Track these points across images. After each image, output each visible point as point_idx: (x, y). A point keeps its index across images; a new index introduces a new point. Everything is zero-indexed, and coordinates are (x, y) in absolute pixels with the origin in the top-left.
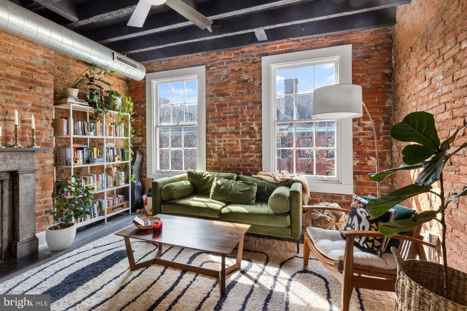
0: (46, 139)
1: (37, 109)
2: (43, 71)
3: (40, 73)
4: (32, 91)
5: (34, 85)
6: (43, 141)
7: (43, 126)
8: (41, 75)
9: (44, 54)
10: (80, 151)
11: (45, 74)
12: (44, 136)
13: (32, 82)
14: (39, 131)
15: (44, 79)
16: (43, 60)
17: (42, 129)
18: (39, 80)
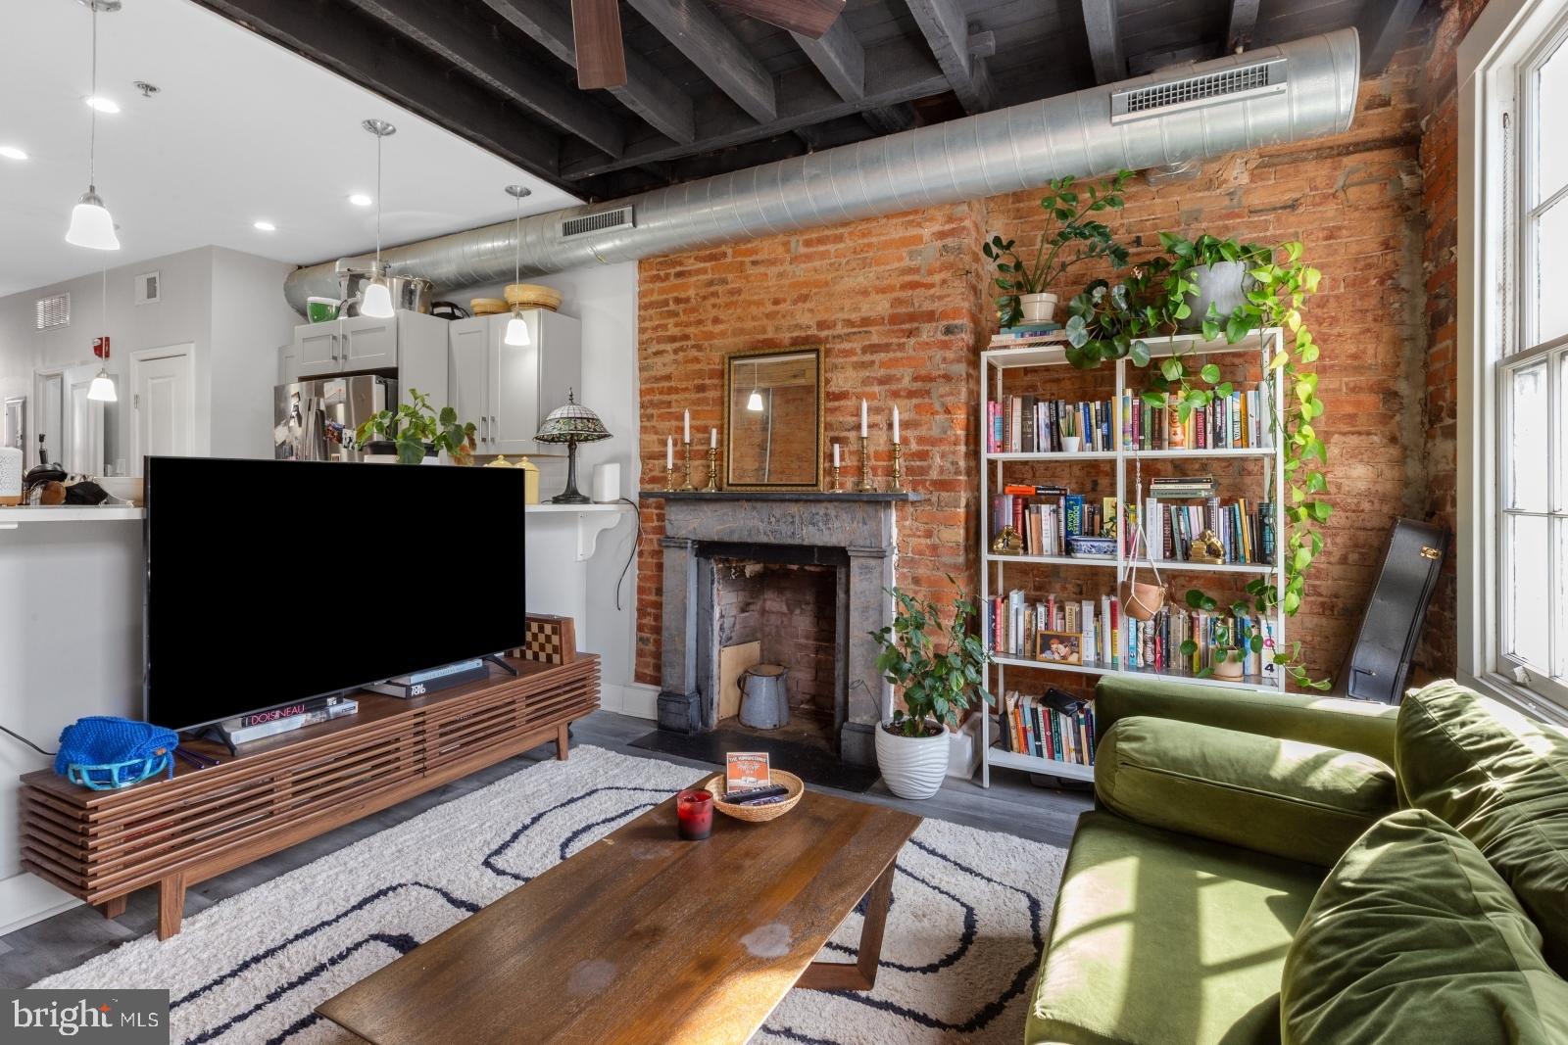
0: (942, 471)
1: (922, 388)
2: (937, 278)
3: (932, 286)
4: (912, 341)
5: (915, 325)
6: (934, 475)
7: (935, 432)
8: (932, 291)
9: (941, 228)
10: (1045, 509)
11: (944, 282)
12: (938, 460)
13: (912, 317)
14: (926, 448)
15: (940, 298)
16: (939, 244)
17: (934, 442)
18: (928, 306)
